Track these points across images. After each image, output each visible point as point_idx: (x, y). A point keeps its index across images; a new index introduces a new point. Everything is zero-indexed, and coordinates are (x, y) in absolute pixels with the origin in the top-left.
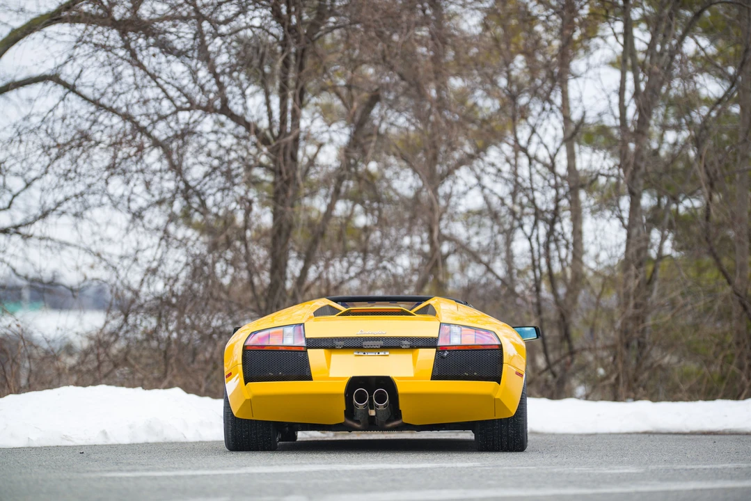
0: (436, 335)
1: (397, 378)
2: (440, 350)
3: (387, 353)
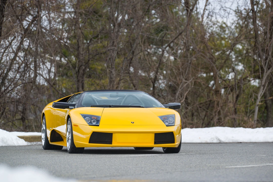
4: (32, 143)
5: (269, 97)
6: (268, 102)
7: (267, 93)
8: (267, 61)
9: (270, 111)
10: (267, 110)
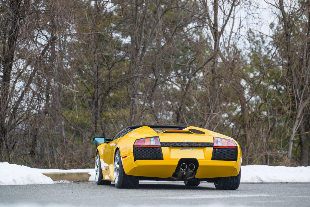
0: (213, 142)
1: (199, 159)
2: (215, 148)
3: (193, 149)
4: (58, 181)
5: (303, 132)
6: (303, 137)
7: (302, 127)
8: (303, 91)
9: (305, 148)
10: (301, 146)
